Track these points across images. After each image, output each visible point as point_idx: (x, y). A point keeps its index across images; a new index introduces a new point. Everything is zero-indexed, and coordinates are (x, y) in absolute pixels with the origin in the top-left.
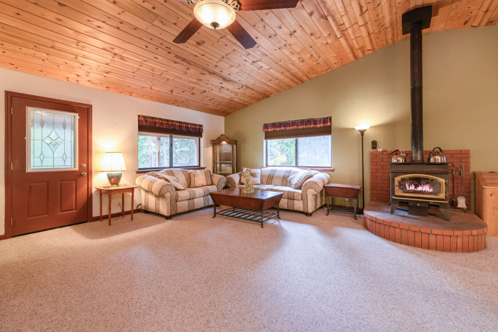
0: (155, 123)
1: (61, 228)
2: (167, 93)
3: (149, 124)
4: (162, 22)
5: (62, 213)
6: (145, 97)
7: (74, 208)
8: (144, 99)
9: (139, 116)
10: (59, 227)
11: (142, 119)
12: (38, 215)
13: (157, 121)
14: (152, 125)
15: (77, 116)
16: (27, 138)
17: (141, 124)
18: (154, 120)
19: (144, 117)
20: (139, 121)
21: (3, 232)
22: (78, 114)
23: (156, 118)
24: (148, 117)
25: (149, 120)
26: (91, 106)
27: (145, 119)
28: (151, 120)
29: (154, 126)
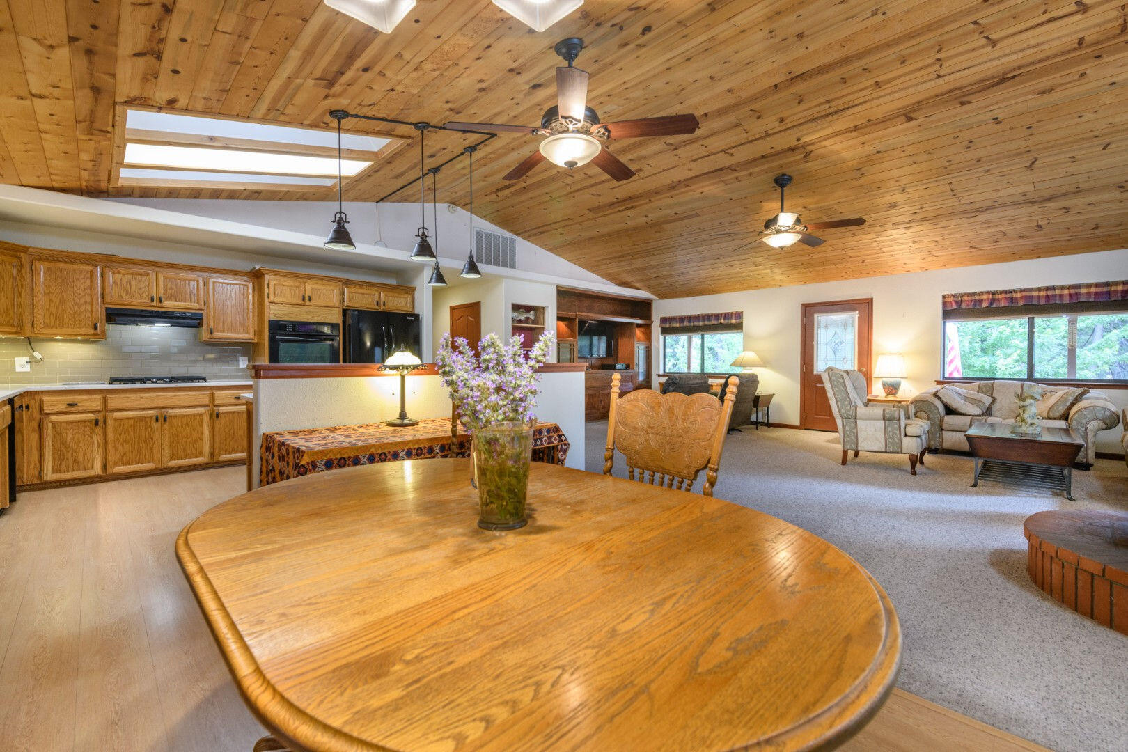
0: (980, 301)
3: (966, 305)
9: (944, 297)
11: (951, 301)
12: (823, 415)
13: (985, 297)
14: (971, 306)
15: (856, 314)
16: (815, 343)
17: (949, 308)
18: (977, 297)
19: (953, 296)
20: (945, 304)
21: (797, 423)
22: (857, 312)
23: (981, 293)
24: (962, 295)
25: (965, 298)
26: (871, 300)
27: (957, 299)
28: (970, 298)
29: (977, 307)
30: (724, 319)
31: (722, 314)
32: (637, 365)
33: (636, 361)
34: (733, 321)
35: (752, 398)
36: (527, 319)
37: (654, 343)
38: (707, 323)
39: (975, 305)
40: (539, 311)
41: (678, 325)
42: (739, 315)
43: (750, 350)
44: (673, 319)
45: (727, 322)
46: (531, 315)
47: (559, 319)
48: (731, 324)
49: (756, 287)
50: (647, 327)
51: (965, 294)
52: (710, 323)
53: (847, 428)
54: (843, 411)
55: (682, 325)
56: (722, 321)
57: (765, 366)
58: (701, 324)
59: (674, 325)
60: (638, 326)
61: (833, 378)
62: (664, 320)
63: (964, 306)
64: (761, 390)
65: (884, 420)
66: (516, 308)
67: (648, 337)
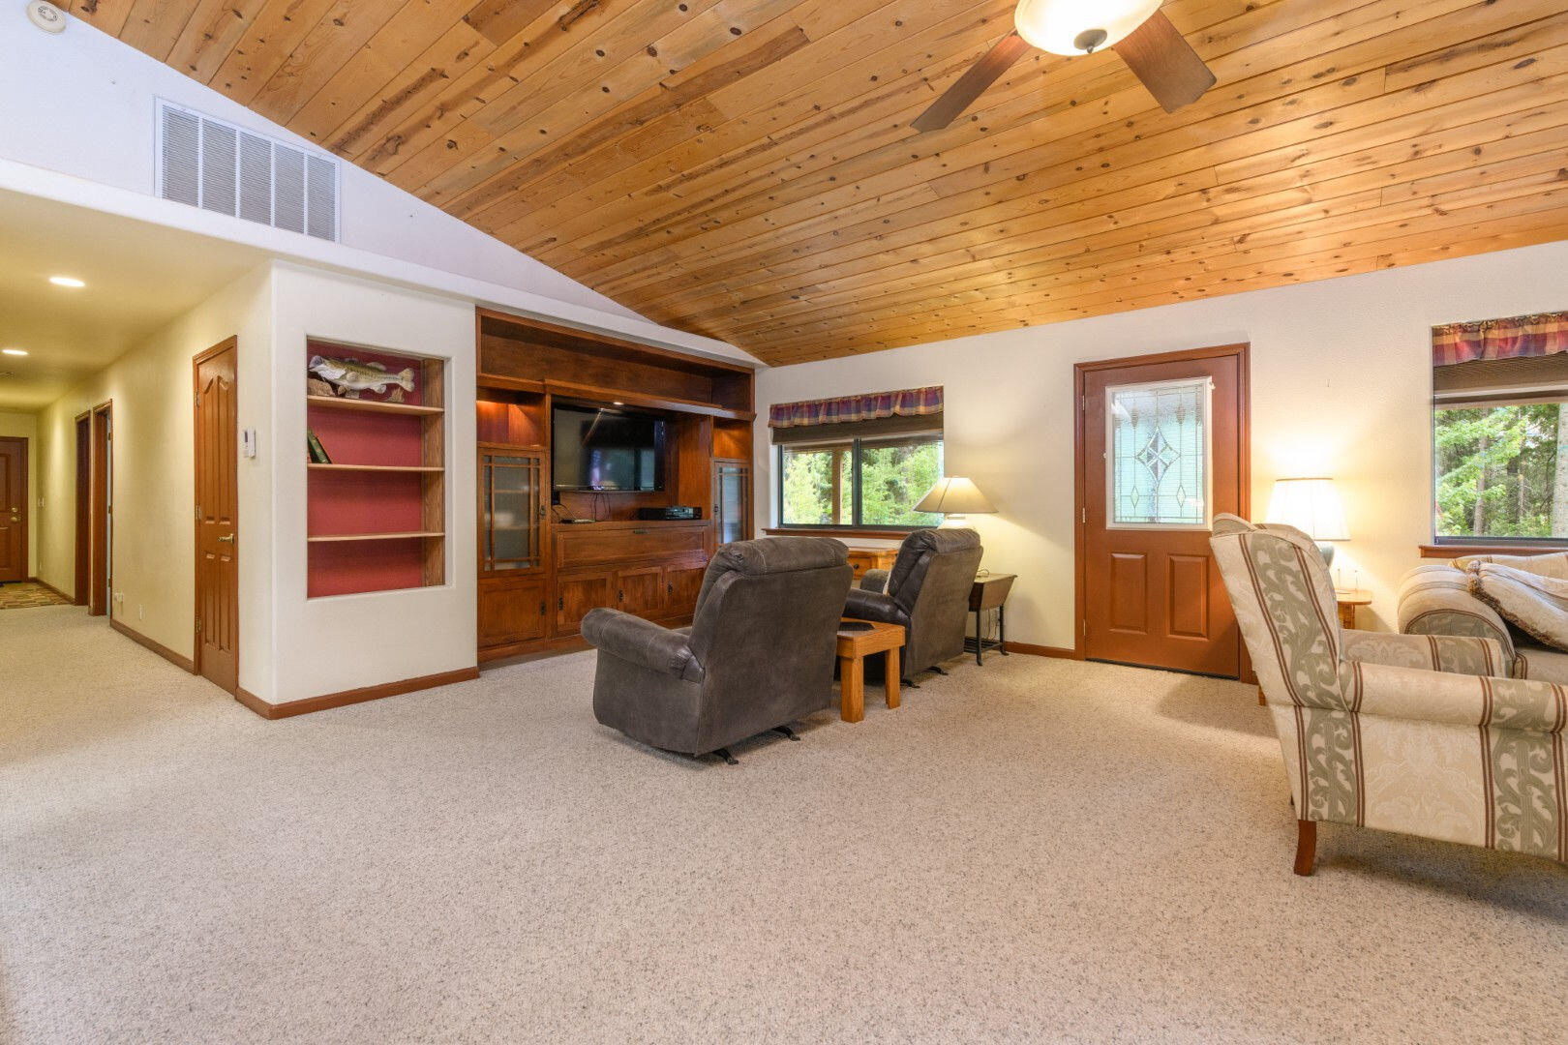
0: (1541, 339)
1: (1171, 674)
2: (1548, 194)
3: (1501, 350)
4: (1210, 38)
5: (1174, 636)
6: (1453, 249)
7: (1203, 631)
8: (1456, 255)
9: (1437, 332)
10: (1169, 670)
11: (1458, 340)
12: (1128, 628)
13: (1552, 328)
14: (1514, 352)
15: (1208, 385)
16: (1108, 455)
17: (1450, 360)
18: (1529, 329)
19: (1464, 329)
20: (1438, 351)
21: (1068, 643)
22: (1210, 379)
23: (1543, 318)
24: (1488, 326)
25: (1495, 334)
26: (1245, 347)
27: (1473, 337)
28: (1510, 333)
29: (1532, 354)
30: (903, 405)
31: (897, 394)
32: (719, 510)
33: (714, 501)
34: (922, 409)
35: (967, 588)
36: (391, 387)
37: (758, 462)
38: (864, 415)
39: (1525, 349)
40: (426, 371)
41: (806, 421)
42: (935, 395)
43: (961, 475)
44: (795, 408)
45: (907, 411)
46: (405, 380)
47: (485, 391)
48: (918, 416)
49: (973, 329)
50: (744, 425)
51: (1497, 322)
52: (873, 415)
53: (1318, 741)
54: (1302, 679)
55: (813, 421)
56: (897, 409)
57: (994, 512)
58: (854, 417)
59: (797, 421)
60: (721, 423)
61: (1263, 558)
62: (778, 411)
63: (1491, 354)
64: (989, 568)
65: (1484, 726)
66: (319, 350)
67: (746, 450)
